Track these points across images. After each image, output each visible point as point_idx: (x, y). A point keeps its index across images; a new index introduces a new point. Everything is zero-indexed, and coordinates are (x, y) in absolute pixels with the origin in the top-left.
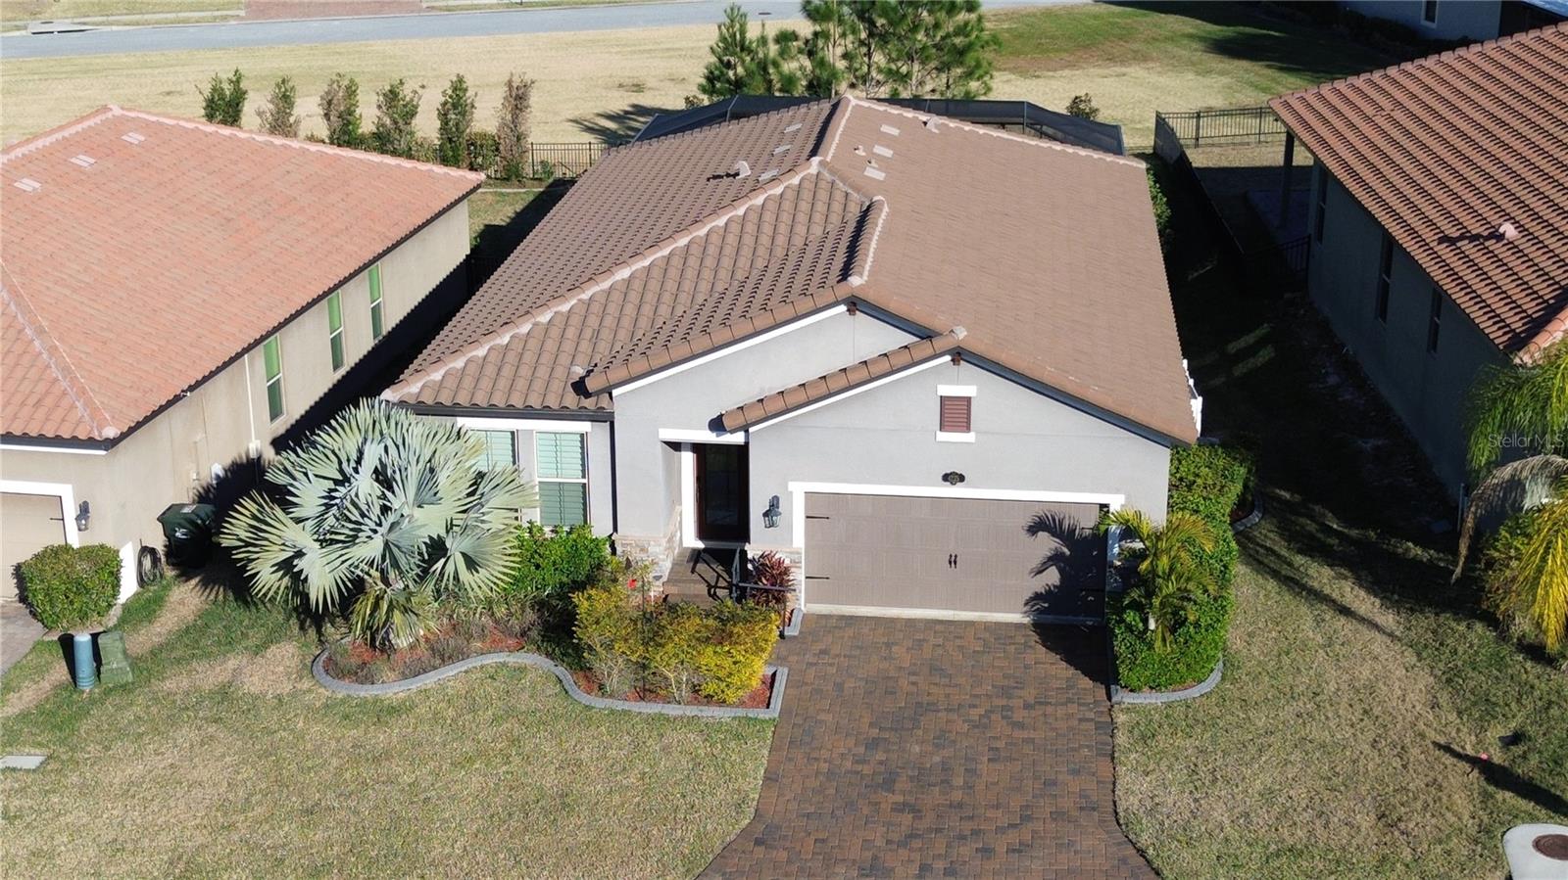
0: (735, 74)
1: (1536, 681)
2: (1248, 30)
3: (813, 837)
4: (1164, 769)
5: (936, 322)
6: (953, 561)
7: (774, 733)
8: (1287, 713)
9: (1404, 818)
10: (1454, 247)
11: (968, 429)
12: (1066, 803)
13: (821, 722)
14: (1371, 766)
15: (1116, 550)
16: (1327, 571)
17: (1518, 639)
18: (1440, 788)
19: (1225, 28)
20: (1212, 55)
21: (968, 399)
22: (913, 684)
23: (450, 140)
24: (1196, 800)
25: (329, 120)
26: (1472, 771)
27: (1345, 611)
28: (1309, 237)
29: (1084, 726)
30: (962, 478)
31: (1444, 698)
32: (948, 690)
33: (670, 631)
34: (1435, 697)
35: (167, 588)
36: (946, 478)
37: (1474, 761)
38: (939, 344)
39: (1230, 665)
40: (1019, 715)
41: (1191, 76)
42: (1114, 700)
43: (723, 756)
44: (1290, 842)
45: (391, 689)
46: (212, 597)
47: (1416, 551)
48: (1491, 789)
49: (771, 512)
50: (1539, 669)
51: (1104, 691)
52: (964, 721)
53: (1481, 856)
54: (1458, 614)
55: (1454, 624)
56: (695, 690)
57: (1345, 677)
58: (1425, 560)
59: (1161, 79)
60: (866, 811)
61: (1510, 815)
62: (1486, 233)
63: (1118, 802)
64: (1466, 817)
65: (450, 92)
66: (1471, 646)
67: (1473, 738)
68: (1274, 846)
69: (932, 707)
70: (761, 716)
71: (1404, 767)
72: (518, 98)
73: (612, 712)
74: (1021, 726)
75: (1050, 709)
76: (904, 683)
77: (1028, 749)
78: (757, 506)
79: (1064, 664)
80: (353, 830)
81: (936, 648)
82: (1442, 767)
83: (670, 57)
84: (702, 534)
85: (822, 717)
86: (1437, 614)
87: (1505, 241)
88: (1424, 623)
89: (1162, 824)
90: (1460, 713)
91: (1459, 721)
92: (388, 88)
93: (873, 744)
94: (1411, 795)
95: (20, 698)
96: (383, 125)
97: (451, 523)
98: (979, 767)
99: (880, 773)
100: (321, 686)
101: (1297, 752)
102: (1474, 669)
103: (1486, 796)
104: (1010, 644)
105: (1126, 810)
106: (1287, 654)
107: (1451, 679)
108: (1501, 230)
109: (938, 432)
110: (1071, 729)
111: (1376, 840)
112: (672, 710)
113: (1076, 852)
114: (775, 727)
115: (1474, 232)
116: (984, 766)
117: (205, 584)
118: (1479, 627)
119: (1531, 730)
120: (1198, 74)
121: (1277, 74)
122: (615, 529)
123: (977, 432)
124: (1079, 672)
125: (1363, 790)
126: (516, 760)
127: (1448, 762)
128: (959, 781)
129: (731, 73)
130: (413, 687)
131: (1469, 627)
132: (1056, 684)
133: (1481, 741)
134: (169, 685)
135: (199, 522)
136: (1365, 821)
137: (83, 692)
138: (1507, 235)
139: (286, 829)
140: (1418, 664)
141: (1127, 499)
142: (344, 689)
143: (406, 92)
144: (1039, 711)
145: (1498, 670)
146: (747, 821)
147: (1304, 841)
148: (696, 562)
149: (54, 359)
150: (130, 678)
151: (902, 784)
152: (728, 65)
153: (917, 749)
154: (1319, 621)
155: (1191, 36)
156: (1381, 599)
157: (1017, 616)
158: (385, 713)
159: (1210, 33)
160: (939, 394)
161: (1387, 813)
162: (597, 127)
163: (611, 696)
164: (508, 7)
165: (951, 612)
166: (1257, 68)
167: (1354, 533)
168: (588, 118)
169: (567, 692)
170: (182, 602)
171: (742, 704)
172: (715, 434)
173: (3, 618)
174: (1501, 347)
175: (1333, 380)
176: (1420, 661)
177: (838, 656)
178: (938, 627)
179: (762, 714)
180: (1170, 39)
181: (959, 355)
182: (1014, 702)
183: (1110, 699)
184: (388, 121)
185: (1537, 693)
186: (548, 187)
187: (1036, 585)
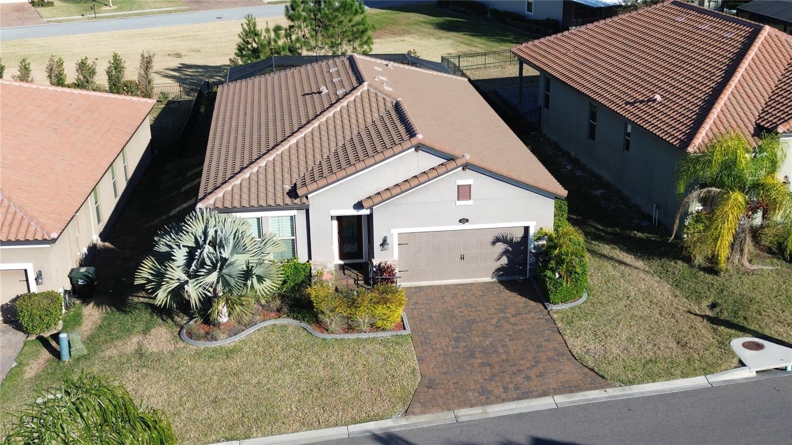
0: (252, 47)
1: (712, 282)
2: (448, 18)
3: (451, 382)
4: (583, 335)
5: (456, 152)
6: (462, 258)
7: (412, 340)
8: (620, 306)
9: (688, 342)
10: (634, 106)
11: (470, 198)
12: (550, 354)
13: (430, 333)
14: (664, 323)
15: (532, 246)
16: (607, 246)
17: (698, 266)
18: (695, 329)
19: (438, 18)
20: (438, 30)
21: (470, 186)
22: (461, 312)
23: (115, 85)
24: (603, 346)
25: (51, 78)
26: (703, 320)
27: (621, 262)
28: (540, 107)
29: (541, 321)
30: (467, 221)
31: (678, 293)
32: (477, 313)
33: (359, 300)
34: (674, 293)
35: (79, 308)
36: (460, 221)
37: (702, 316)
38: (459, 162)
39: (589, 290)
40: (512, 320)
41: (434, 40)
42: (549, 309)
43: (396, 353)
44: (648, 358)
45: (225, 342)
46: (104, 311)
47: (640, 235)
48: (715, 326)
49: (384, 243)
50: (711, 277)
51: (542, 306)
52: (491, 325)
53: (725, 353)
54: (669, 258)
55: (669, 262)
56: (372, 325)
57: (636, 289)
58: (644, 238)
59: (422, 42)
60: (469, 368)
61: (728, 335)
62: (646, 99)
63: (572, 351)
64: (711, 339)
65: (113, 62)
66: (680, 271)
67: (697, 307)
68: (643, 360)
69: (473, 321)
70: (403, 334)
71: (677, 321)
72: (147, 63)
73: (336, 340)
74: (515, 324)
75: (524, 316)
76: (456, 312)
77: (523, 334)
78: (377, 241)
79: (520, 297)
80: (239, 407)
81: (463, 296)
82: (691, 320)
83: (186, 40)
84: (342, 257)
85: (429, 331)
86: (660, 259)
87: (657, 102)
88: (656, 263)
89: (594, 357)
90: (687, 298)
91: (688, 301)
92: (80, 61)
93: (457, 340)
94: (685, 332)
95: (31, 368)
96: (80, 79)
97: (248, 262)
98: (507, 343)
99: (467, 352)
100: (190, 344)
101: (633, 321)
102: (685, 280)
103: (715, 330)
104: (493, 291)
105: (577, 353)
106: (609, 281)
107: (677, 284)
108: (655, 98)
109: (457, 201)
110: (536, 323)
111: (681, 352)
112: (363, 336)
113: (565, 373)
114: (411, 337)
115: (640, 99)
117: (98, 304)
118: (680, 262)
119: (719, 301)
120: (436, 39)
121: (471, 38)
122: (310, 257)
123: (473, 200)
124: (528, 299)
125: (666, 332)
126: (303, 366)
127: (692, 318)
128: (501, 351)
129: (249, 46)
130: (236, 340)
131: (675, 263)
132: (521, 305)
133: (700, 308)
134: (108, 353)
135: (90, 275)
136: (673, 344)
137: (65, 362)
138: (657, 100)
139: (206, 410)
140: (661, 280)
141: (537, 223)
142: (202, 345)
143: (89, 62)
144: (519, 317)
145: (695, 279)
146: (420, 379)
147: (654, 356)
148: (344, 270)
149: (12, 203)
150: (86, 352)
151: (478, 355)
152: (248, 43)
153: (477, 339)
154: (614, 267)
155: (424, 22)
156: (634, 255)
157: (490, 279)
158: (229, 353)
159: (432, 20)
160: (457, 184)
161: (680, 341)
162: (169, 75)
163: (332, 333)
164: (89, 20)
165: (462, 280)
166: (461, 35)
167: (610, 230)
168: (161, 70)
169: (311, 334)
170: (90, 315)
171: (393, 330)
172: (356, 211)
173: (1, 332)
174: (677, 146)
175: (569, 167)
176: (661, 279)
177: (423, 304)
178: (459, 287)
179: (404, 333)
180: (415, 24)
181: (466, 167)
182: (507, 315)
183: (546, 309)
184: (81, 77)
185: (715, 286)
186: (166, 105)
187: (498, 264)
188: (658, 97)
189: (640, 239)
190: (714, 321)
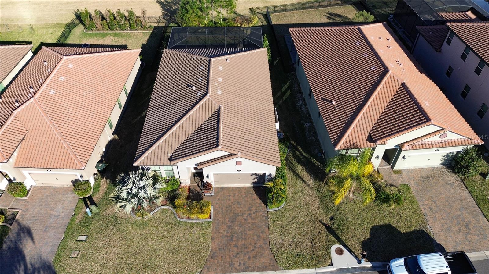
3: (221, 256)
5: (235, 152)
6: (239, 179)
8: (296, 212)
9: (315, 244)
10: (324, 102)
11: (241, 165)
12: (262, 242)
13: (220, 221)
14: (309, 228)
15: (267, 177)
16: (301, 167)
18: (320, 234)
21: (241, 162)
24: (282, 240)
26: (325, 228)
27: (304, 180)
29: (263, 218)
30: (240, 171)
31: (321, 206)
32: (240, 209)
34: (319, 206)
35: (100, 181)
36: (238, 171)
37: (326, 225)
39: (286, 199)
40: (253, 216)
42: (268, 210)
44: (298, 252)
46: (108, 183)
47: (315, 162)
48: (328, 234)
49: (207, 176)
51: (266, 208)
52: (244, 218)
53: (327, 255)
57: (305, 201)
58: (317, 164)
60: (229, 247)
61: (331, 242)
62: (329, 100)
63: (270, 242)
64: (325, 243)
67: (325, 218)
69: (238, 214)
71: (315, 228)
73: (184, 222)
74: (253, 219)
76: (233, 207)
77: (254, 226)
78: (204, 175)
79: (259, 199)
82: (321, 228)
86: (319, 181)
87: (333, 105)
88: (317, 183)
89: (277, 248)
90: (323, 211)
91: (323, 213)
94: (316, 236)
95: (79, 217)
99: (231, 236)
103: (328, 237)
104: (250, 193)
105: (271, 244)
107: (321, 200)
108: (333, 101)
109: (236, 166)
110: (261, 219)
111: (311, 251)
112: (194, 221)
113: (264, 256)
114: (212, 223)
115: (327, 98)
116: (248, 233)
117: (107, 179)
119: (335, 216)
122: (179, 177)
124: (261, 202)
125: (308, 235)
127: (321, 226)
133: (327, 219)
136: (309, 245)
137: (90, 216)
140: (316, 196)
144: (256, 214)
146: (210, 252)
150: (98, 211)
151: (235, 239)
153: (236, 228)
154: (300, 183)
156: (310, 176)
157: (249, 185)
160: (236, 161)
161: (312, 242)
165: (239, 185)
167: (305, 154)
169: (175, 217)
170: (103, 186)
172: (196, 166)
174: (332, 142)
175: (301, 102)
178: (238, 189)
179: (210, 220)
182: (251, 212)
186: (153, 30)
187: (254, 181)
188: (334, 103)
189: (314, 165)
190: (328, 228)
